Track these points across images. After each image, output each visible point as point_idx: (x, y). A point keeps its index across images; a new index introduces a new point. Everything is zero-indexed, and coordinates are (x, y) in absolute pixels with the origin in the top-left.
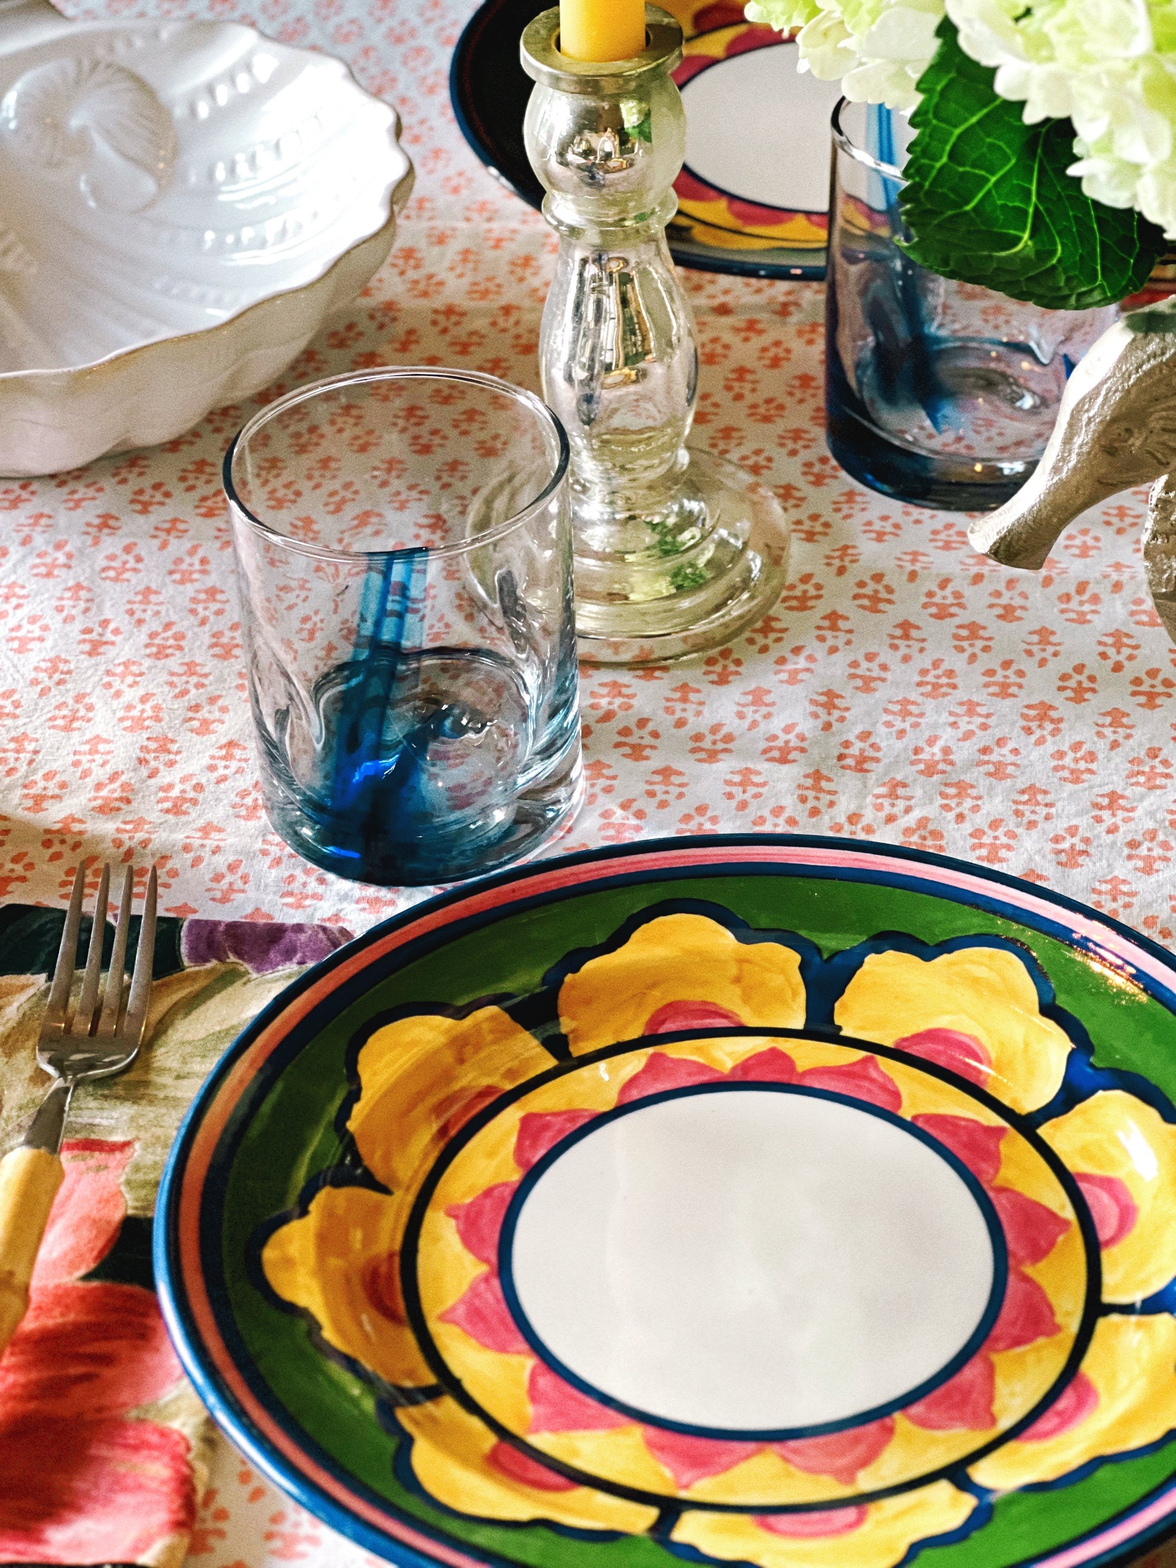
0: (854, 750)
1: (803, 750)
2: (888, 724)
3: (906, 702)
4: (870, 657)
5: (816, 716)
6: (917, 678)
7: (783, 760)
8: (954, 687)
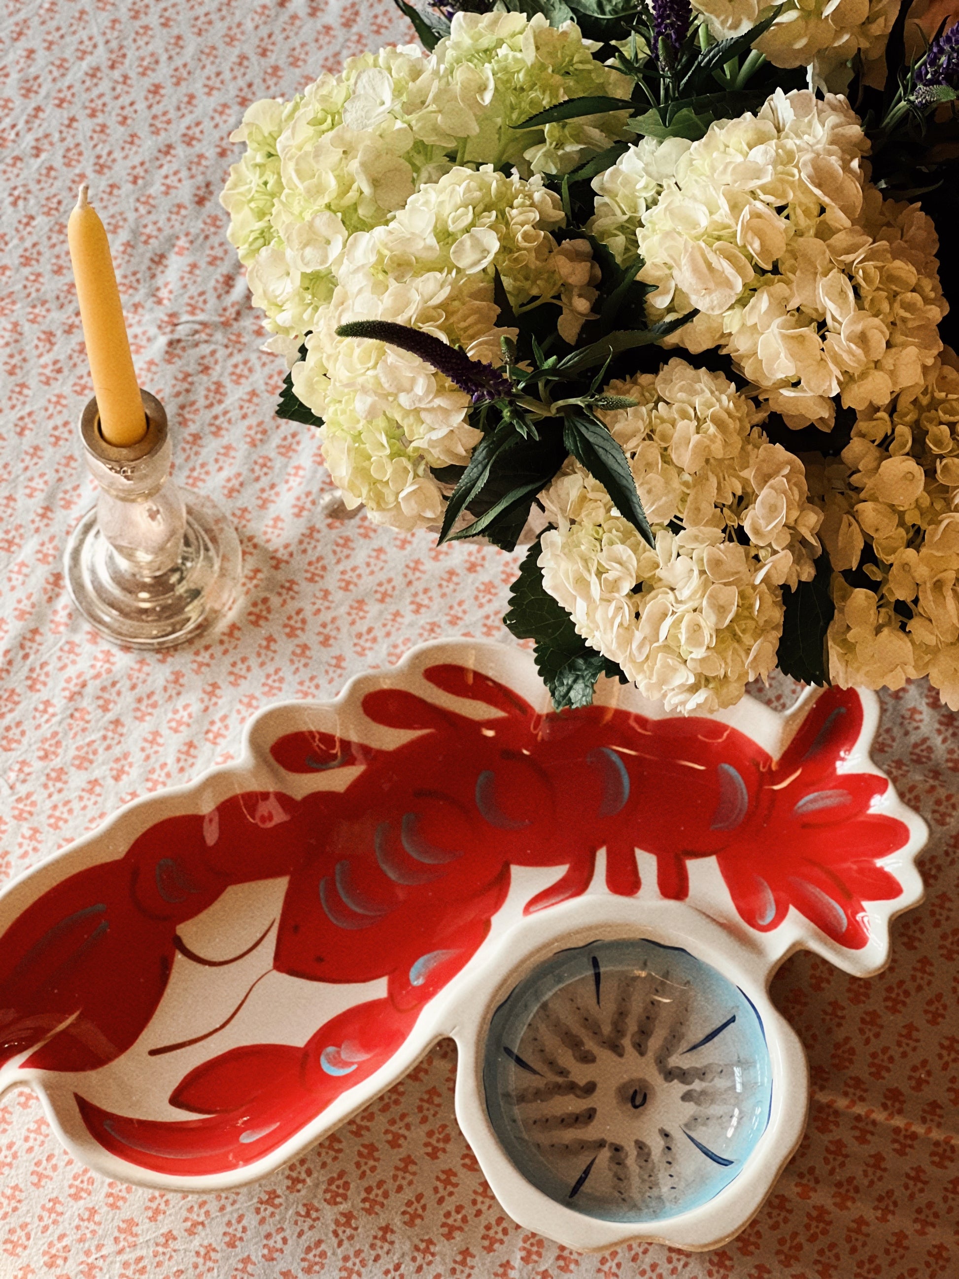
0: (215, 728)
1: (188, 725)
2: (239, 712)
3: (252, 697)
4: (244, 660)
5: (202, 701)
6: (263, 680)
7: (176, 731)
8: (280, 689)
